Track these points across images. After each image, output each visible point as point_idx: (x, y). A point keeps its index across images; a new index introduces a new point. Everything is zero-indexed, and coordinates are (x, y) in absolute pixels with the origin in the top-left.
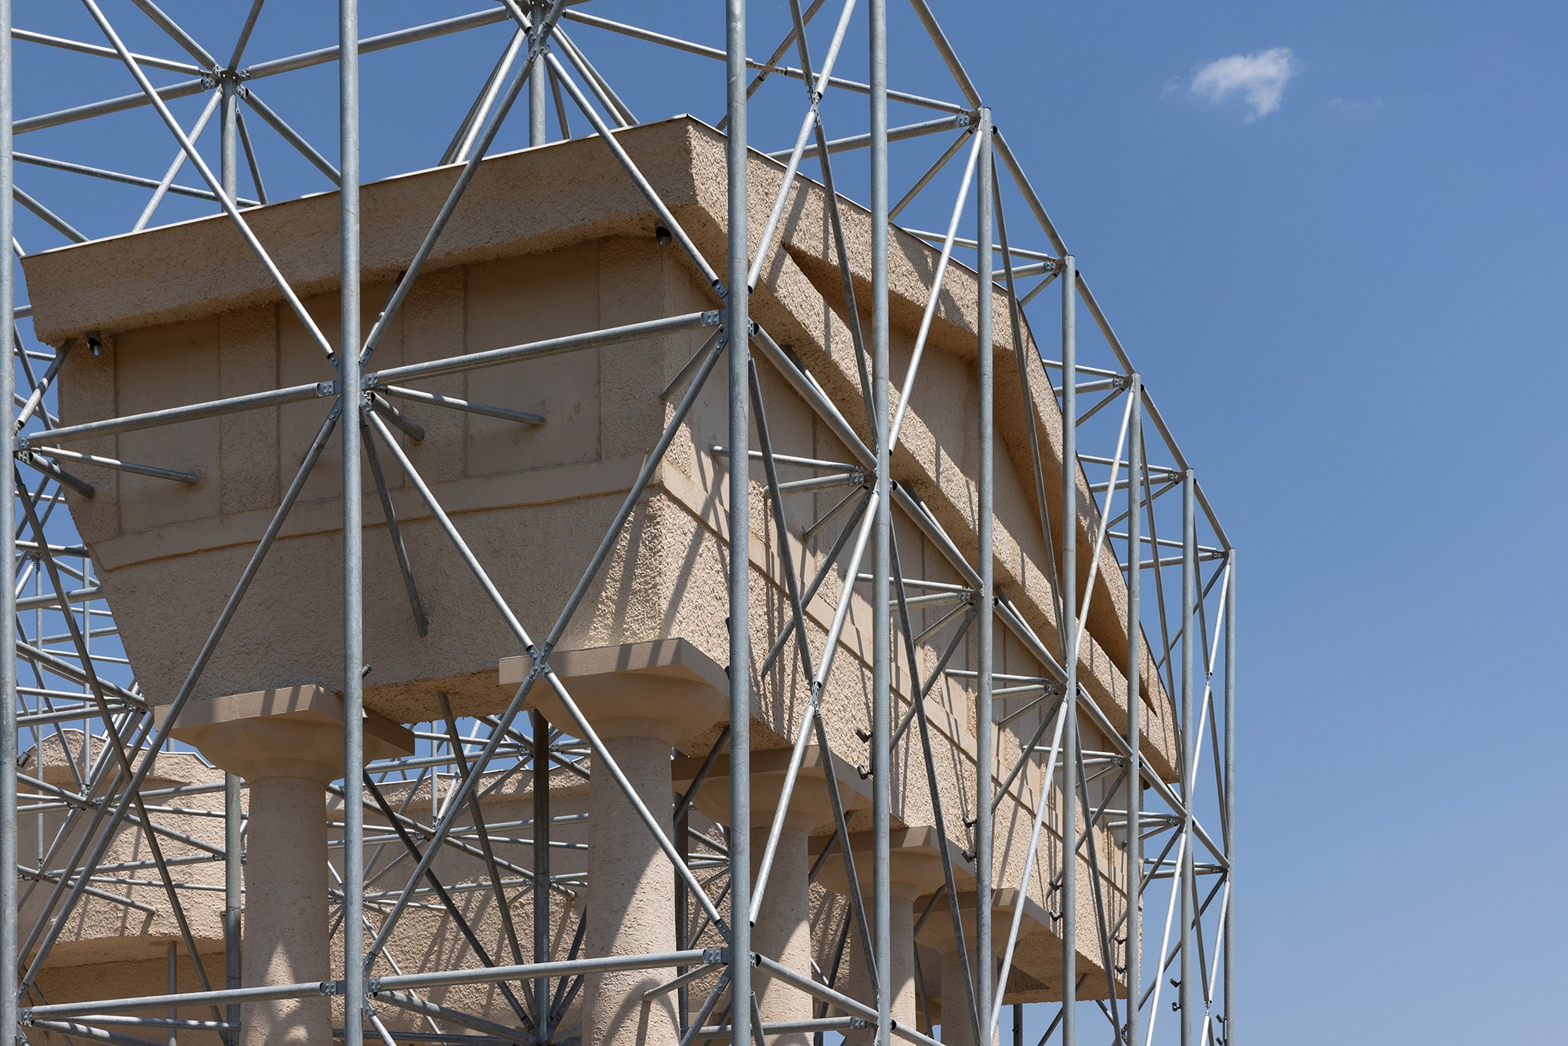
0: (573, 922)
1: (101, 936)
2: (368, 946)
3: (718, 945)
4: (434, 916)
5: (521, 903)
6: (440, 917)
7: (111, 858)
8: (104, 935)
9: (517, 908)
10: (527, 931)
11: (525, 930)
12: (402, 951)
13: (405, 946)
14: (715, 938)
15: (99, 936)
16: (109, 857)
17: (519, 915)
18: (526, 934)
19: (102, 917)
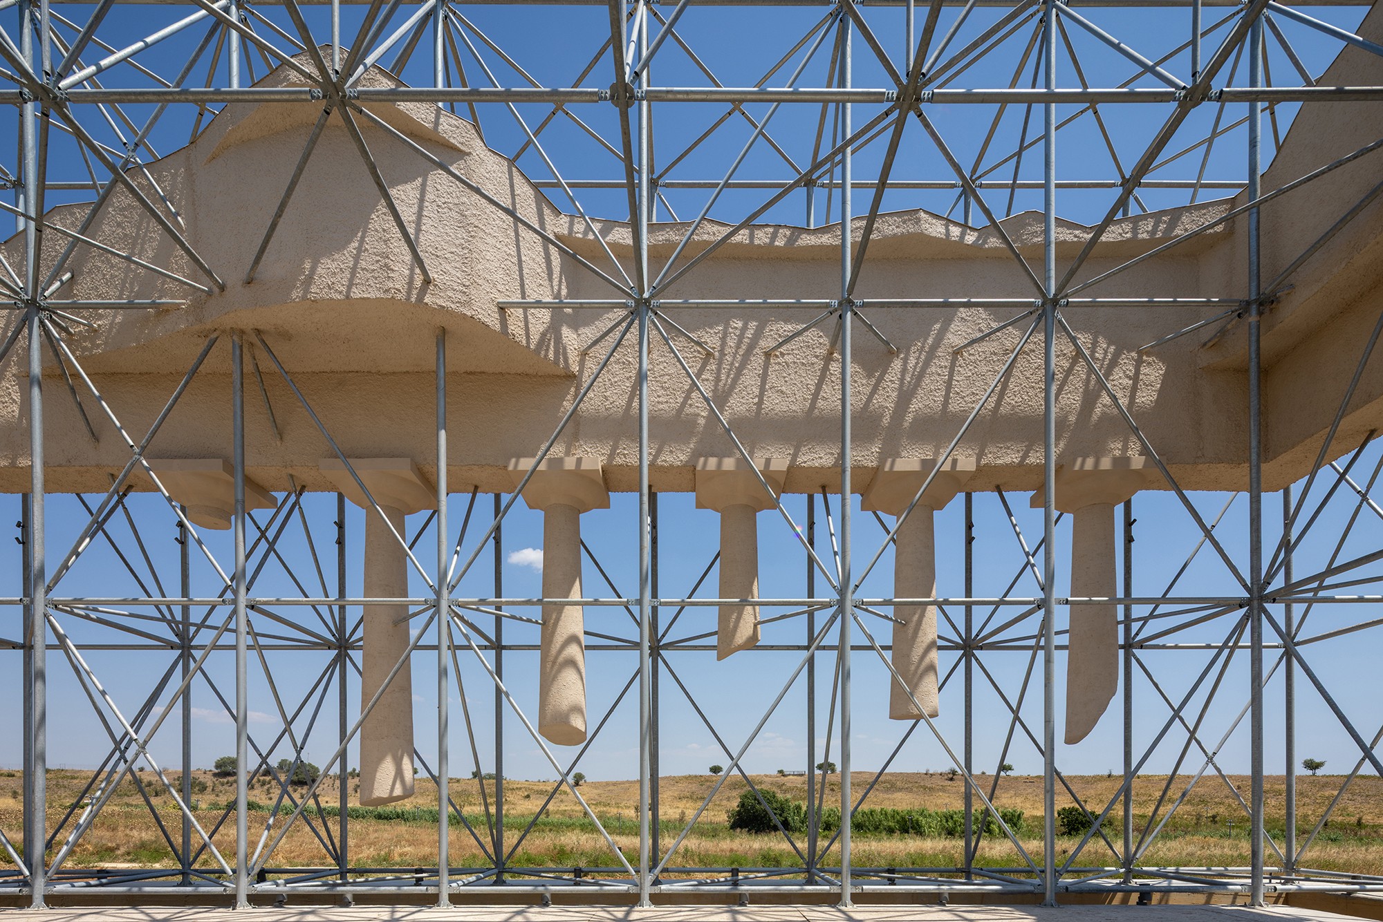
0: (832, 374)
1: (369, 296)
2: (628, 379)
3: (969, 405)
4: (695, 357)
5: (781, 352)
6: (701, 358)
7: (380, 212)
8: (372, 296)
9: (777, 356)
10: (787, 379)
11: (785, 377)
12: (662, 387)
13: (665, 383)
14: (966, 399)
15: (365, 296)
16: (377, 211)
17: (779, 364)
18: (786, 381)
19: (369, 275)
